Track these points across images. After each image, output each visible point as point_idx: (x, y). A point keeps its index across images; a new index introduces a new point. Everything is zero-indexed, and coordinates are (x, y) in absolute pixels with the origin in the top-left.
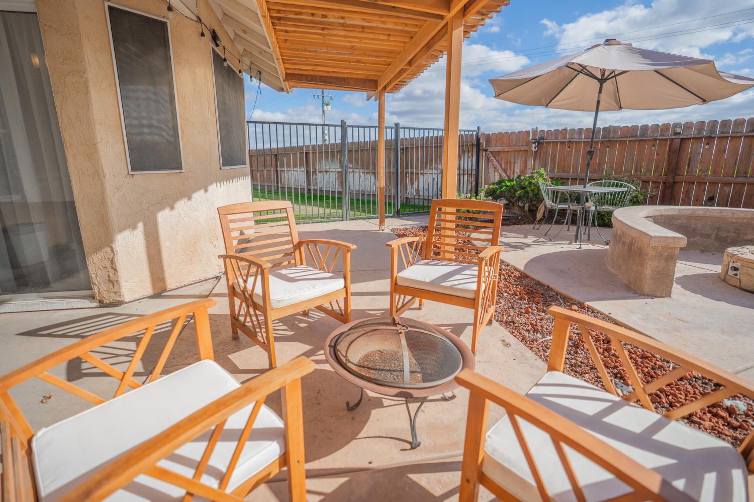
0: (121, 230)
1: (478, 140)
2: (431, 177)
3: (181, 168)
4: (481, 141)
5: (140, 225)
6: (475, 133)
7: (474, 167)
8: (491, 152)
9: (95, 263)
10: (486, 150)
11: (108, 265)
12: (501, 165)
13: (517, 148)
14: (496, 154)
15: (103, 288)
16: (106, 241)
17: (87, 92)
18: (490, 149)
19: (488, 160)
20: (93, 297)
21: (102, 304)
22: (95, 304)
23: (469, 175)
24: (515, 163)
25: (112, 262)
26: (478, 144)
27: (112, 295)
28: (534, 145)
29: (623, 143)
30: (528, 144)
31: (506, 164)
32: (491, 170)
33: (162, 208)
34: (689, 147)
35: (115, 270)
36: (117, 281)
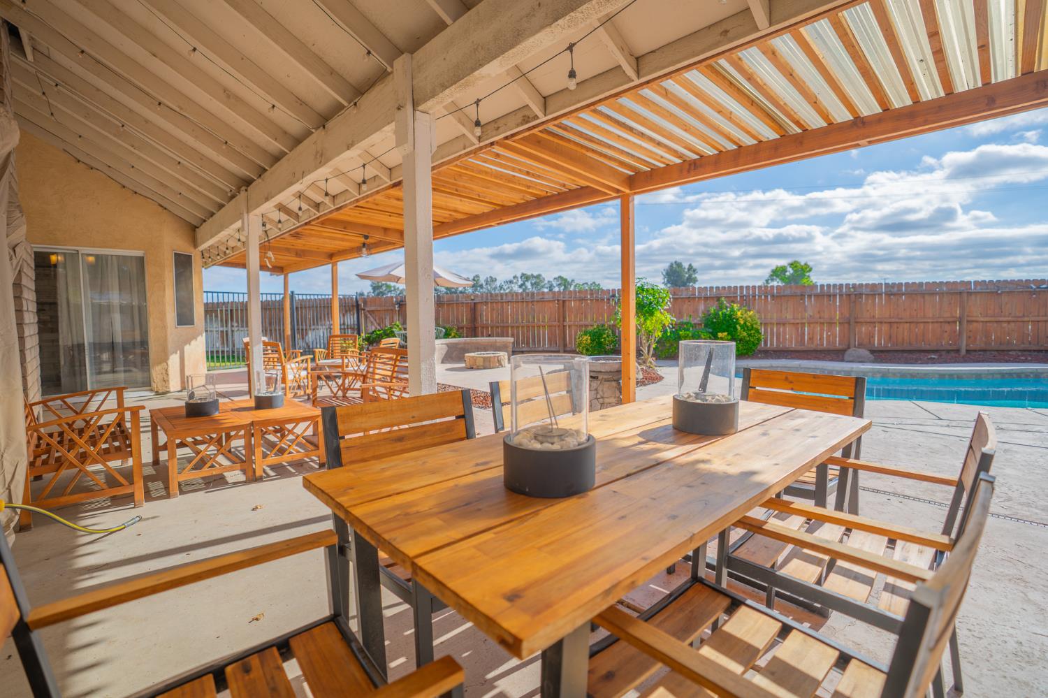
0: (172, 354)
1: (357, 302)
2: (322, 331)
3: (193, 324)
4: (359, 303)
5: (178, 352)
6: (354, 297)
7: (356, 323)
8: (368, 311)
9: (156, 372)
10: (364, 310)
11: (164, 372)
12: (375, 320)
13: (386, 308)
14: (371, 312)
15: (159, 384)
16: (165, 359)
17: (164, 290)
18: (367, 309)
19: (366, 317)
20: (152, 390)
21: (157, 393)
22: (154, 393)
23: (353, 329)
24: (385, 318)
25: (166, 370)
26: (358, 306)
27: (164, 388)
28: (397, 306)
29: (448, 305)
30: (393, 305)
31: (379, 319)
32: (369, 325)
33: (186, 344)
34: (479, 307)
35: (168, 375)
36: (168, 381)
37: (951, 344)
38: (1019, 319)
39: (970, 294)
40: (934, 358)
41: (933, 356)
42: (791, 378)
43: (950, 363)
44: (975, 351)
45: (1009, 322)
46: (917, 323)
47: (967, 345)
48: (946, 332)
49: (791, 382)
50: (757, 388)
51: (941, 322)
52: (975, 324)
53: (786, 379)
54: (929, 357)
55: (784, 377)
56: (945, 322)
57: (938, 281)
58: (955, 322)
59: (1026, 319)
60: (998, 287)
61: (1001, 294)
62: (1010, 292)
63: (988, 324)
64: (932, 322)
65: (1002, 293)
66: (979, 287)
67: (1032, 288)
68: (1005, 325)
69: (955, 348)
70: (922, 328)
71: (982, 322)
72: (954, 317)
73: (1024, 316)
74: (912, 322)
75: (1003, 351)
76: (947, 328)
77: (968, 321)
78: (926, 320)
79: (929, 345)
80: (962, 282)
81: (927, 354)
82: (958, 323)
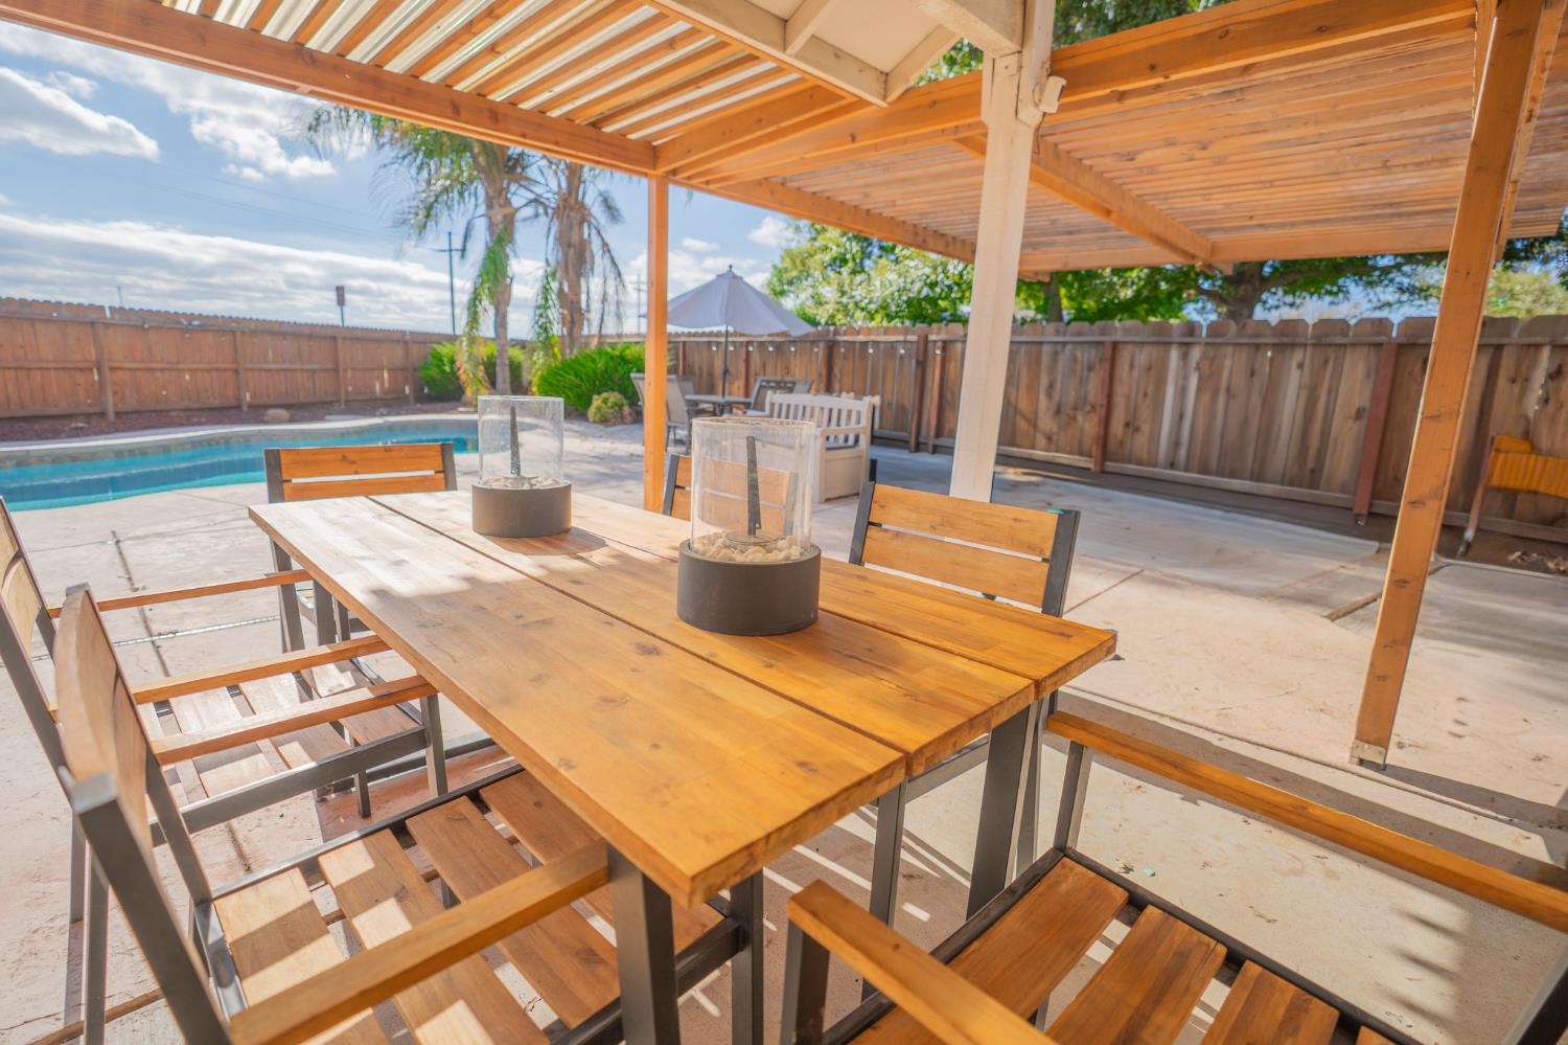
37: (89, 405)
38: (174, 367)
39: (107, 325)
40: (82, 428)
41: (80, 425)
42: (351, 456)
43: (108, 433)
44: (126, 413)
45: (162, 370)
46: (29, 369)
47: (115, 405)
48: (79, 385)
49: (353, 463)
50: (294, 481)
51: (69, 369)
52: (120, 373)
53: (344, 458)
54: (73, 425)
55: (340, 457)
56: (75, 369)
57: (53, 301)
58: (91, 369)
59: (181, 366)
60: (143, 318)
61: (147, 330)
62: (159, 328)
63: (138, 373)
64: (55, 369)
65: (151, 327)
66: (117, 317)
67: (182, 324)
68: (158, 374)
69: (97, 409)
70: (39, 378)
71: (129, 369)
72: (85, 361)
73: (178, 362)
74: (21, 368)
75: (162, 411)
76: (80, 378)
77: (111, 368)
78: (44, 365)
79: (56, 406)
80: (91, 306)
81: (66, 422)
82: (95, 371)
